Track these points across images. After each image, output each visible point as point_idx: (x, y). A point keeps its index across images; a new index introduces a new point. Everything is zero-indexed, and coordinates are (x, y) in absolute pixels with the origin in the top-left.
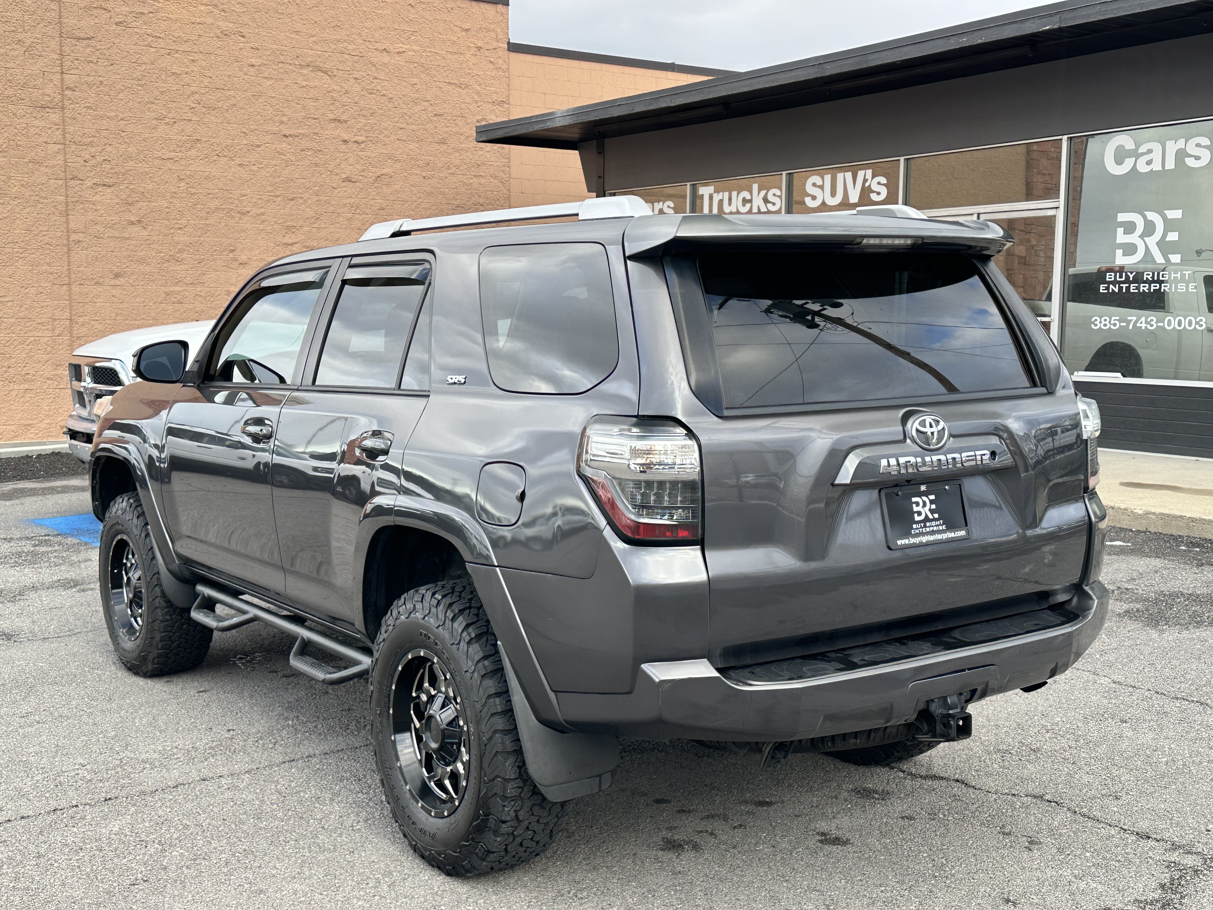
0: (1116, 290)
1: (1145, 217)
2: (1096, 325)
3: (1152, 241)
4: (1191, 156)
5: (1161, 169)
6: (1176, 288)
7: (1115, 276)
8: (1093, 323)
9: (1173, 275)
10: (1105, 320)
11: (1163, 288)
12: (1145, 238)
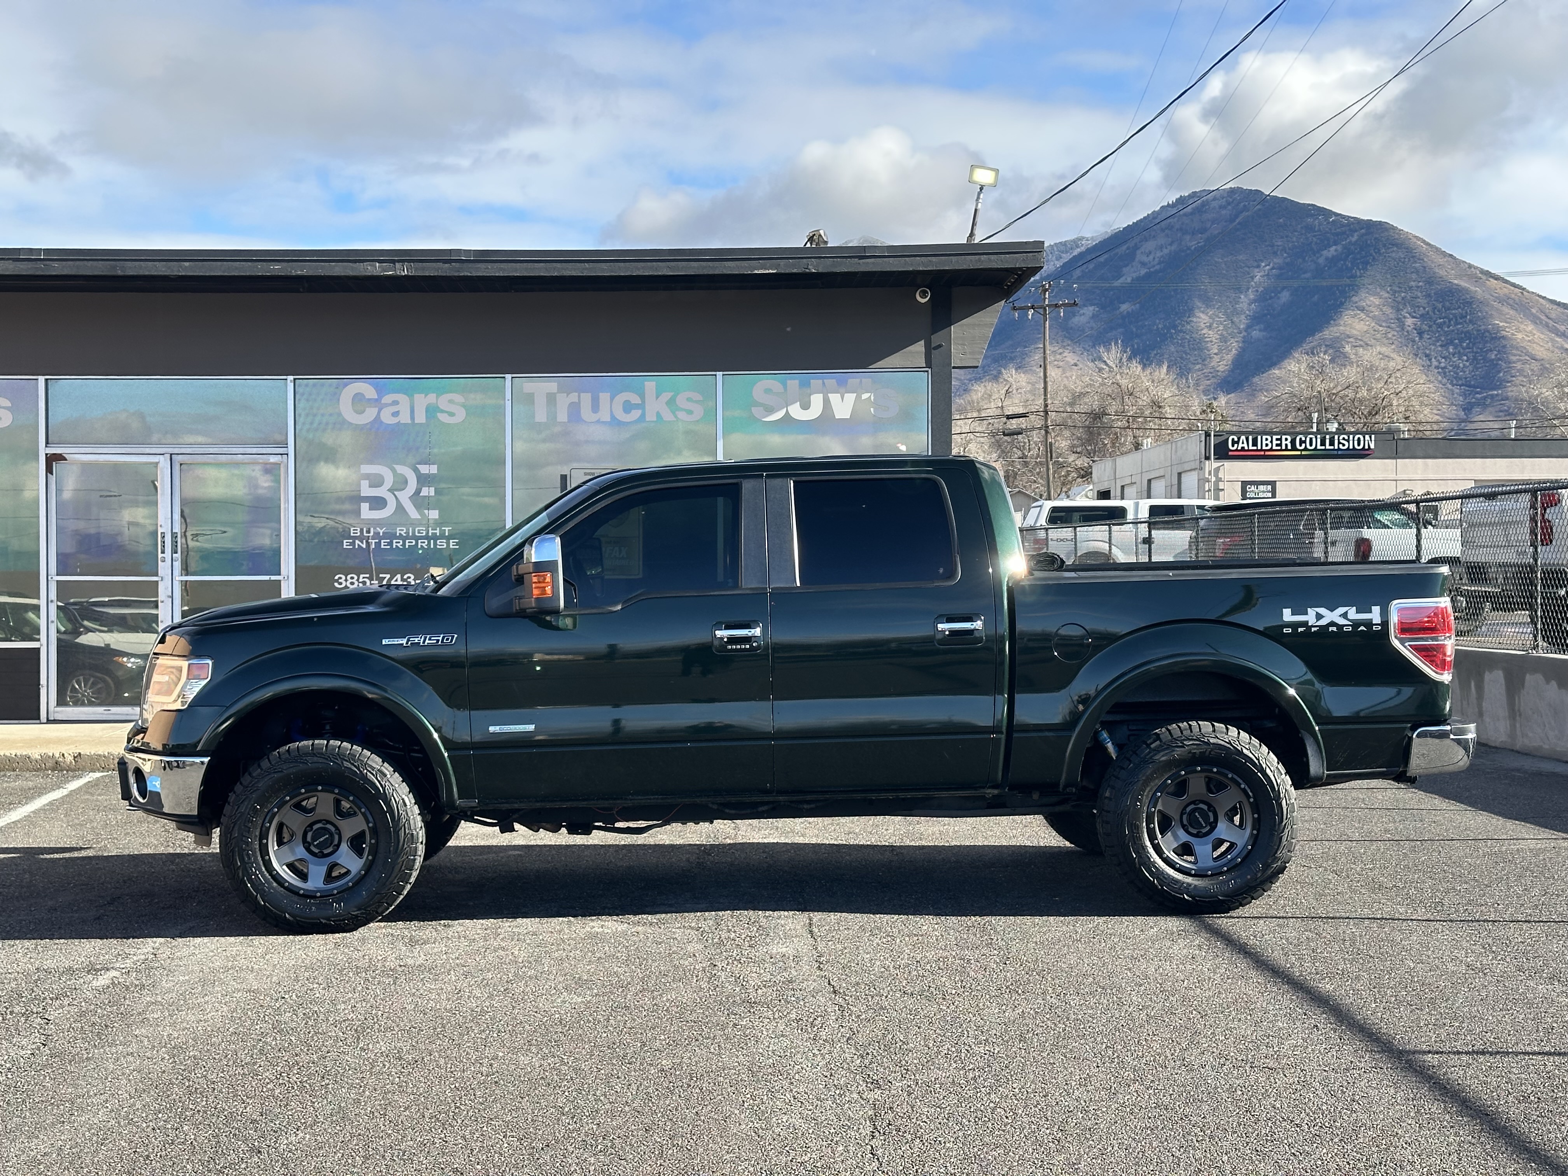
0: (364, 546)
1: (394, 471)
2: (341, 584)
3: (405, 496)
4: (443, 411)
5: (410, 422)
6: (435, 544)
7: (362, 530)
8: (337, 581)
9: (431, 532)
10: (352, 578)
11: (420, 544)
12: (396, 493)
